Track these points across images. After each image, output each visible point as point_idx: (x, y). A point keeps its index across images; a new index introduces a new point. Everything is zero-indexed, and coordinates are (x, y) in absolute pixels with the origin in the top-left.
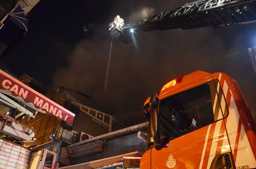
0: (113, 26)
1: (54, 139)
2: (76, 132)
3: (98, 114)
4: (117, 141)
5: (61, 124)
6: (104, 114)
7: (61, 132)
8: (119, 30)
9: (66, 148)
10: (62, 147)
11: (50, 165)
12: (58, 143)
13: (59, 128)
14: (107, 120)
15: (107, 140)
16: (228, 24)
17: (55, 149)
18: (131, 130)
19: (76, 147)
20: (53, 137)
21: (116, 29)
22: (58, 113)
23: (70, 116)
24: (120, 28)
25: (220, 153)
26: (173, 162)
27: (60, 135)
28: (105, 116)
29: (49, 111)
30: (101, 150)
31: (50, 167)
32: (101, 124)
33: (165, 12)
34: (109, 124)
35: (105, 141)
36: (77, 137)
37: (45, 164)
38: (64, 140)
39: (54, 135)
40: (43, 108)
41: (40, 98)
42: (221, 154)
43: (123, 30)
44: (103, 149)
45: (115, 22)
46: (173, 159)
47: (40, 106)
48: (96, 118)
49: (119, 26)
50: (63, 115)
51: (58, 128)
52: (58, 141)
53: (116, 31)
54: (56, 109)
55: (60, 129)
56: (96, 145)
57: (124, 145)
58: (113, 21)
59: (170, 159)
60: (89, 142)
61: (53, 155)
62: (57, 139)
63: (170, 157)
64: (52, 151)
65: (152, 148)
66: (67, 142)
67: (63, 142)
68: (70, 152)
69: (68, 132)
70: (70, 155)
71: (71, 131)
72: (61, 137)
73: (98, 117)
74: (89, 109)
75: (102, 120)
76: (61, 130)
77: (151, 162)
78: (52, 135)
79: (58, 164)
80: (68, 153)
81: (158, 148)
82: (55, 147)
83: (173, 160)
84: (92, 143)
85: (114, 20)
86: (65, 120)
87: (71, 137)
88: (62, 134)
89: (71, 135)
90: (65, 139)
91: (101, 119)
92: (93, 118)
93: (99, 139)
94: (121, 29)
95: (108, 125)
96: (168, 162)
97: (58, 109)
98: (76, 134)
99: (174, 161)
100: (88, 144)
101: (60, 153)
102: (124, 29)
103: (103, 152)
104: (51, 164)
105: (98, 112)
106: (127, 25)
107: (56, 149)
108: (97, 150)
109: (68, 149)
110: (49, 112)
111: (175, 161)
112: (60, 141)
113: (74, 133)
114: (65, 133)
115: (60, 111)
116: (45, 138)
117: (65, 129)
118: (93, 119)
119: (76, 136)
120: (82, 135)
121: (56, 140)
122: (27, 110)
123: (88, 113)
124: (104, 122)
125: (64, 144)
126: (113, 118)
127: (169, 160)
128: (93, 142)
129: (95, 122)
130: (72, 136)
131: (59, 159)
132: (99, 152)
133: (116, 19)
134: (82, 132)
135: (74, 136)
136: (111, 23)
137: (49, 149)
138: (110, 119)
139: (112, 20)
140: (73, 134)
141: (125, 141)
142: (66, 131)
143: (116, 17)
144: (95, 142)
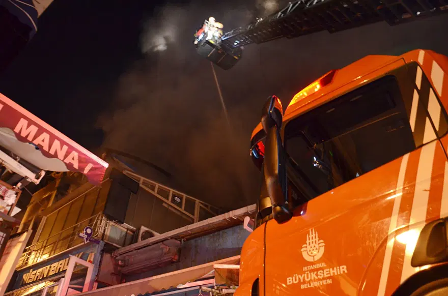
0: (201, 37)
1: (89, 238)
2: (132, 227)
3: (174, 196)
4: (206, 242)
5: (104, 211)
6: (185, 196)
7: (104, 226)
8: (212, 42)
9: (112, 257)
10: (105, 253)
11: (80, 287)
12: (97, 245)
13: (100, 218)
14: (190, 206)
15: (188, 240)
16: (418, 13)
17: (91, 257)
18: (231, 219)
19: (129, 254)
20: (86, 233)
21: (208, 42)
22: (70, 156)
23: (96, 166)
24: (215, 39)
25: (439, 216)
26: (317, 246)
27: (101, 231)
28: (187, 200)
29: (49, 150)
30: (177, 257)
31: (81, 290)
32: (179, 213)
33: (296, 1)
34: (193, 214)
35: (183, 242)
36: (133, 236)
37: (70, 284)
38: (108, 240)
39: (89, 231)
40: (36, 142)
41: (31, 123)
42: (441, 217)
43: (219, 43)
44: (180, 256)
45: (206, 28)
46: (317, 239)
47: (30, 138)
48: (169, 202)
49: (214, 37)
50: (80, 161)
51: (98, 218)
52: (97, 242)
53: (207, 45)
54: (65, 148)
55: (101, 220)
56: (166, 250)
57: (220, 247)
58: (201, 28)
59: (311, 241)
60: (155, 244)
61: (86, 269)
62: (95, 238)
63: (311, 237)
64: (86, 260)
65: (267, 222)
66: (114, 244)
67: (106, 244)
68: (120, 262)
69: (117, 225)
70: (119, 268)
71: (121, 225)
72: (103, 234)
73: (173, 201)
74: (157, 185)
75: (181, 207)
76: (103, 222)
77: (265, 250)
78: (86, 230)
79: (96, 285)
80: (116, 265)
81: (282, 218)
82: (92, 252)
83: (317, 242)
84: (159, 244)
85: (203, 26)
86: (86, 172)
87: (122, 236)
88: (105, 230)
89: (122, 232)
90: (110, 238)
91: (180, 204)
92: (163, 201)
93: (172, 238)
94: (216, 41)
95: (192, 216)
96: (306, 247)
97: (71, 148)
98: (132, 231)
99: (320, 245)
100: (152, 246)
101: (100, 265)
102: (222, 41)
103: (179, 261)
104: (83, 284)
105: (173, 192)
106: (226, 34)
107: (93, 256)
108: (167, 258)
109: (115, 258)
110: (50, 152)
111: (323, 244)
112: (101, 241)
113: (128, 229)
114: (110, 227)
115: (75, 154)
116: (74, 237)
117: (110, 220)
118: (164, 204)
119: (131, 233)
120: (141, 232)
121: (93, 240)
122: (21, 165)
123: (155, 193)
124: (185, 210)
125: (108, 248)
126: (202, 203)
127: (308, 242)
128: (161, 243)
129: (167, 209)
130: (124, 233)
131: (97, 276)
132: (172, 262)
133: (207, 24)
134: (142, 227)
135: (127, 233)
136: (198, 31)
137: (79, 257)
138: (196, 206)
139: (200, 26)
140: (126, 230)
141: (221, 240)
142: (112, 223)
143: (206, 21)
144: (165, 242)
